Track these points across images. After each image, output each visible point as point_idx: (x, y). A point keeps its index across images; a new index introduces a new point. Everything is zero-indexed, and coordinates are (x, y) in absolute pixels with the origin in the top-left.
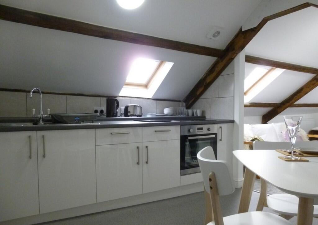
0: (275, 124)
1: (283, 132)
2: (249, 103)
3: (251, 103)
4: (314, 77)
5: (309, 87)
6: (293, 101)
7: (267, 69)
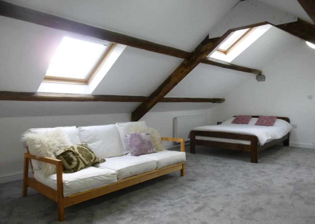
0: (120, 125)
1: (127, 135)
2: (93, 96)
3: (96, 96)
4: (182, 63)
5: (177, 76)
6: (162, 94)
7: (106, 45)
